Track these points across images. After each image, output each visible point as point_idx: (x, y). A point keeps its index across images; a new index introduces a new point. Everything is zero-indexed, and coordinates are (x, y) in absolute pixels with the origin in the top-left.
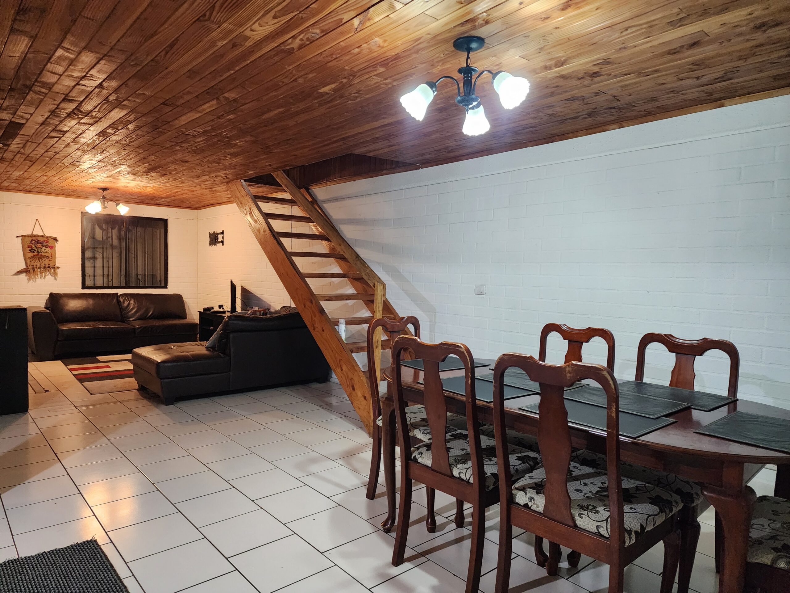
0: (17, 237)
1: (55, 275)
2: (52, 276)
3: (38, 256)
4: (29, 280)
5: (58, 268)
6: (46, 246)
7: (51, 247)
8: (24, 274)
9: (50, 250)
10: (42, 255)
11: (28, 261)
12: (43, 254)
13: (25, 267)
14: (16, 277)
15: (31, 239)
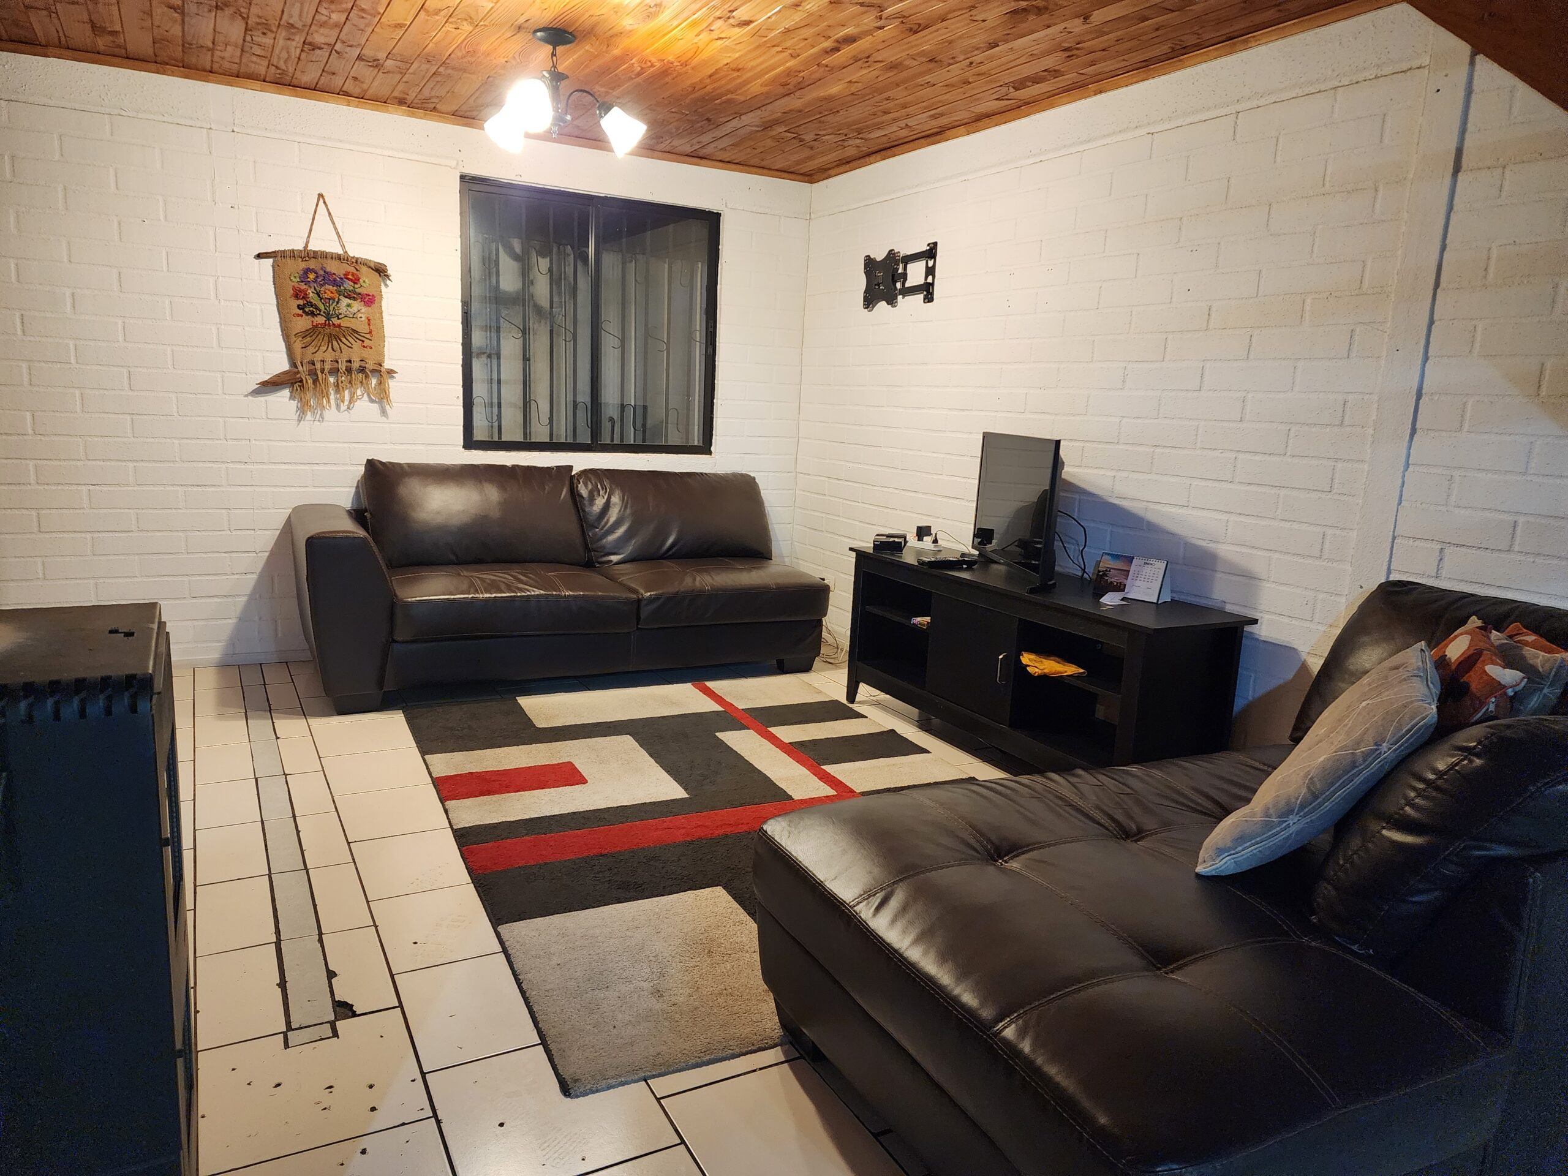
0: (259, 256)
1: (382, 397)
2: (372, 401)
3: (328, 330)
4: (302, 411)
5: (391, 372)
6: (352, 296)
7: (369, 300)
8: (286, 393)
9: (364, 309)
10: (339, 326)
11: (298, 345)
12: (344, 323)
13: (285, 366)
14: (261, 399)
15: (303, 265)
